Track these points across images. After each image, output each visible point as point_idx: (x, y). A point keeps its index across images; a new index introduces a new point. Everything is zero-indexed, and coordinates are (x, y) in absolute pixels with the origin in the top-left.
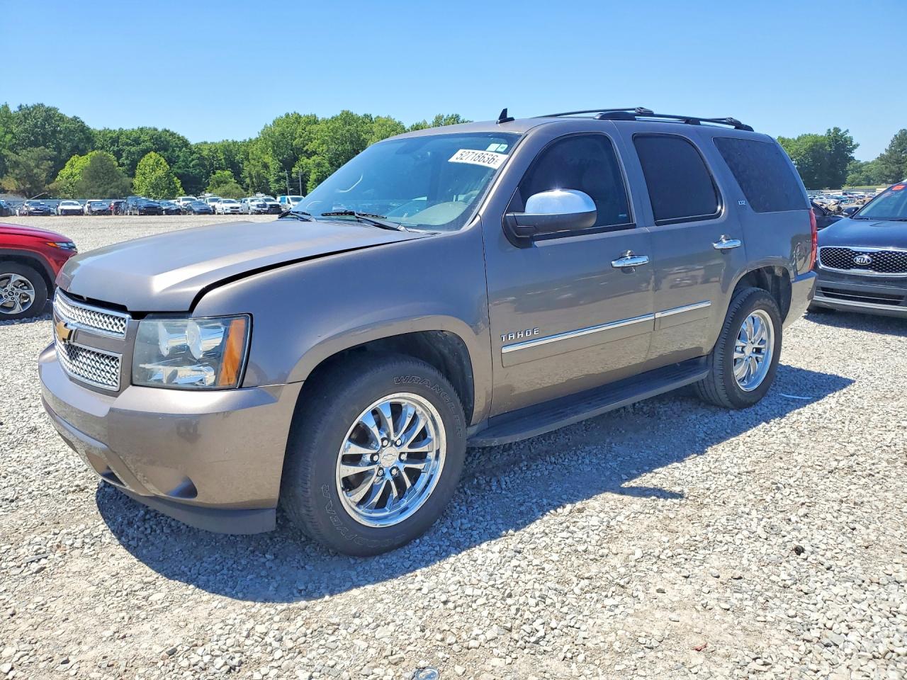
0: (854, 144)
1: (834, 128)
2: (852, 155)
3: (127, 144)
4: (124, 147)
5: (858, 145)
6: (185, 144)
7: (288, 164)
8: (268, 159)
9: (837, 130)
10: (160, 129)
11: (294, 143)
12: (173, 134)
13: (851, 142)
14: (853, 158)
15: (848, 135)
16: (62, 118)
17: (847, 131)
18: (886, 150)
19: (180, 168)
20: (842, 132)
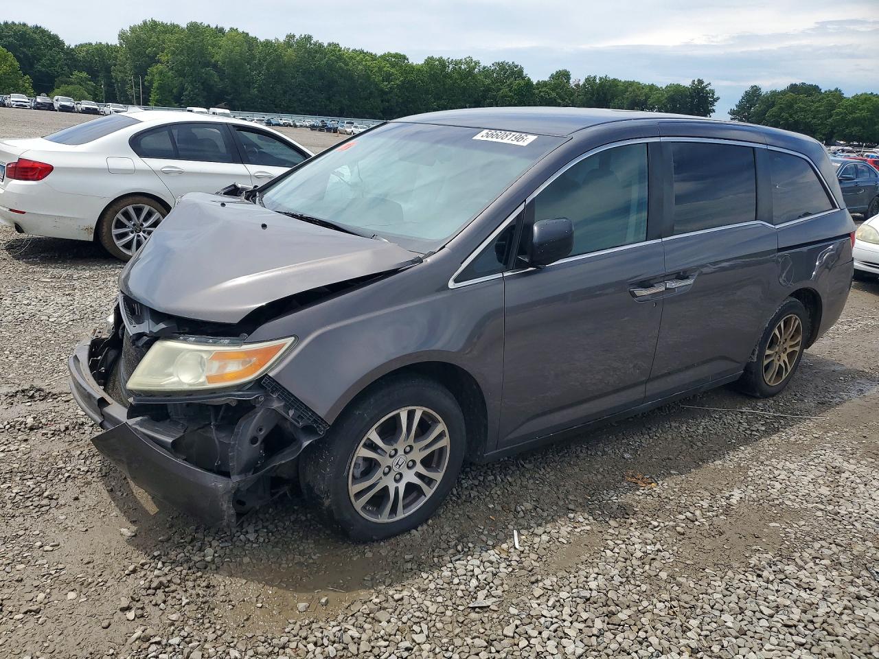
0: (715, 97)
1: (699, 80)
2: (713, 108)
5: (718, 98)
6: (55, 42)
7: (141, 71)
8: (128, 65)
9: (700, 82)
10: (30, 25)
11: (147, 52)
12: (43, 31)
13: (713, 94)
14: (714, 111)
15: (710, 88)
17: (710, 84)
18: (736, 106)
20: (704, 84)
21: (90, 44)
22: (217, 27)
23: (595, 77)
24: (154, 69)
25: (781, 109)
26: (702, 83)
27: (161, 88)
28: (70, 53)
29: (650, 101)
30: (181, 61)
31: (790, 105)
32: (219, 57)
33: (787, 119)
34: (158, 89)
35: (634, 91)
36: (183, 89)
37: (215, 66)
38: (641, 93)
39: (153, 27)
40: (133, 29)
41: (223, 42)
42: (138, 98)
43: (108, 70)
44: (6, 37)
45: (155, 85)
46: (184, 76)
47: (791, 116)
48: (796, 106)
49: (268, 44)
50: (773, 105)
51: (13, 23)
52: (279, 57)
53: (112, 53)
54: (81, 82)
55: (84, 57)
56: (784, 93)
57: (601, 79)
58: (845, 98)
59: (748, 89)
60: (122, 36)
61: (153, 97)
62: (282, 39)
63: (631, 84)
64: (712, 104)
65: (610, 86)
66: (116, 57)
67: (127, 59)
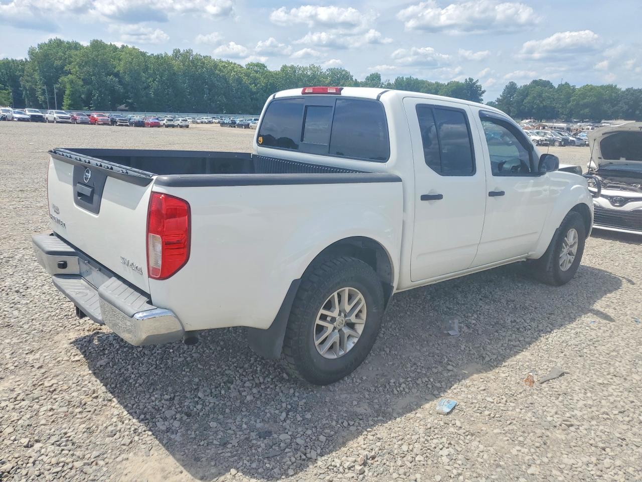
22: (111, 44)
23: (403, 78)
24: (64, 79)
25: (534, 98)
27: (73, 94)
30: (88, 72)
32: (120, 68)
33: (538, 105)
34: (69, 95)
37: (117, 75)
39: (58, 44)
40: (40, 46)
41: (122, 56)
42: (52, 103)
43: (16, 80)
45: (67, 92)
47: (541, 102)
48: (544, 95)
49: (158, 57)
50: (527, 96)
52: (170, 66)
56: (531, 86)
57: (407, 79)
59: (507, 84)
60: (31, 52)
61: (66, 101)
64: (481, 95)
66: (23, 70)
67: (35, 70)
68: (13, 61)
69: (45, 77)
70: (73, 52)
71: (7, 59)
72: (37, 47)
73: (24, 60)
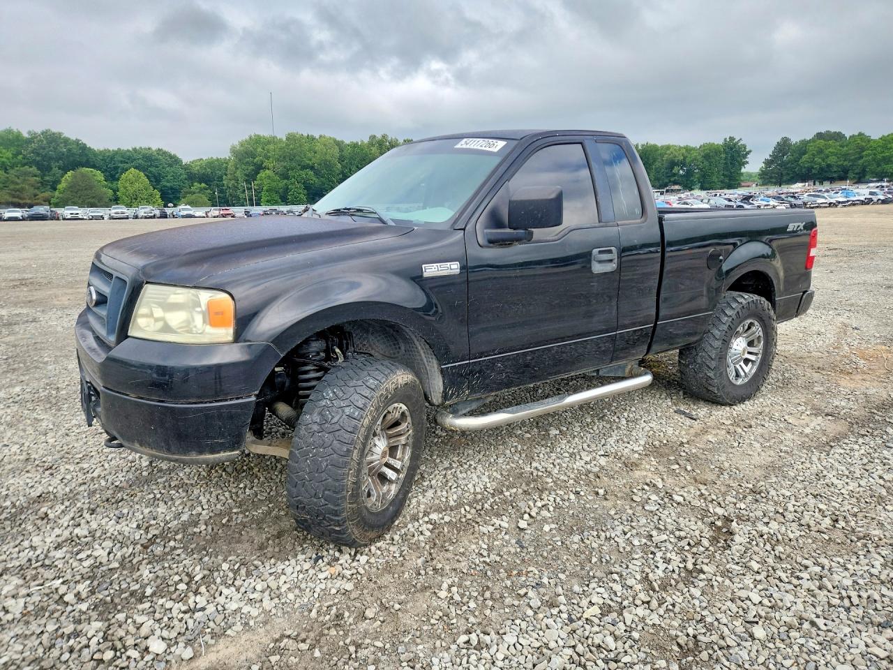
0: (747, 150)
1: (730, 138)
2: (747, 160)
3: (121, 162)
4: (120, 165)
5: (750, 151)
6: (175, 161)
7: (251, 177)
8: (238, 174)
9: (732, 139)
10: (154, 149)
11: (256, 160)
12: (165, 153)
13: (745, 148)
14: (747, 162)
15: (741, 143)
16: (66, 141)
17: (741, 139)
18: (770, 156)
19: (168, 181)
20: (736, 140)
21: (201, 159)
22: (308, 135)
24: (262, 174)
25: (814, 155)
26: (735, 139)
27: (270, 190)
28: (186, 168)
29: (688, 160)
30: (285, 167)
31: (821, 151)
32: (315, 161)
33: (820, 164)
34: (267, 191)
35: (672, 153)
36: (287, 190)
37: (312, 168)
38: (679, 154)
39: (257, 140)
41: (318, 147)
42: (251, 200)
43: (220, 179)
44: (135, 160)
45: (265, 188)
46: (287, 178)
47: (823, 160)
48: (826, 152)
49: (355, 146)
50: (804, 153)
51: (141, 148)
53: (222, 165)
54: (201, 190)
55: (198, 170)
56: (813, 140)
57: (643, 145)
58: (872, 140)
59: (779, 140)
60: (233, 151)
61: (264, 197)
62: (366, 141)
63: (668, 147)
64: (745, 156)
65: (651, 151)
66: (226, 168)
67: (237, 168)
68: (218, 160)
69: (246, 175)
70: (271, 147)
71: (212, 158)
72: (237, 143)
73: (228, 158)
